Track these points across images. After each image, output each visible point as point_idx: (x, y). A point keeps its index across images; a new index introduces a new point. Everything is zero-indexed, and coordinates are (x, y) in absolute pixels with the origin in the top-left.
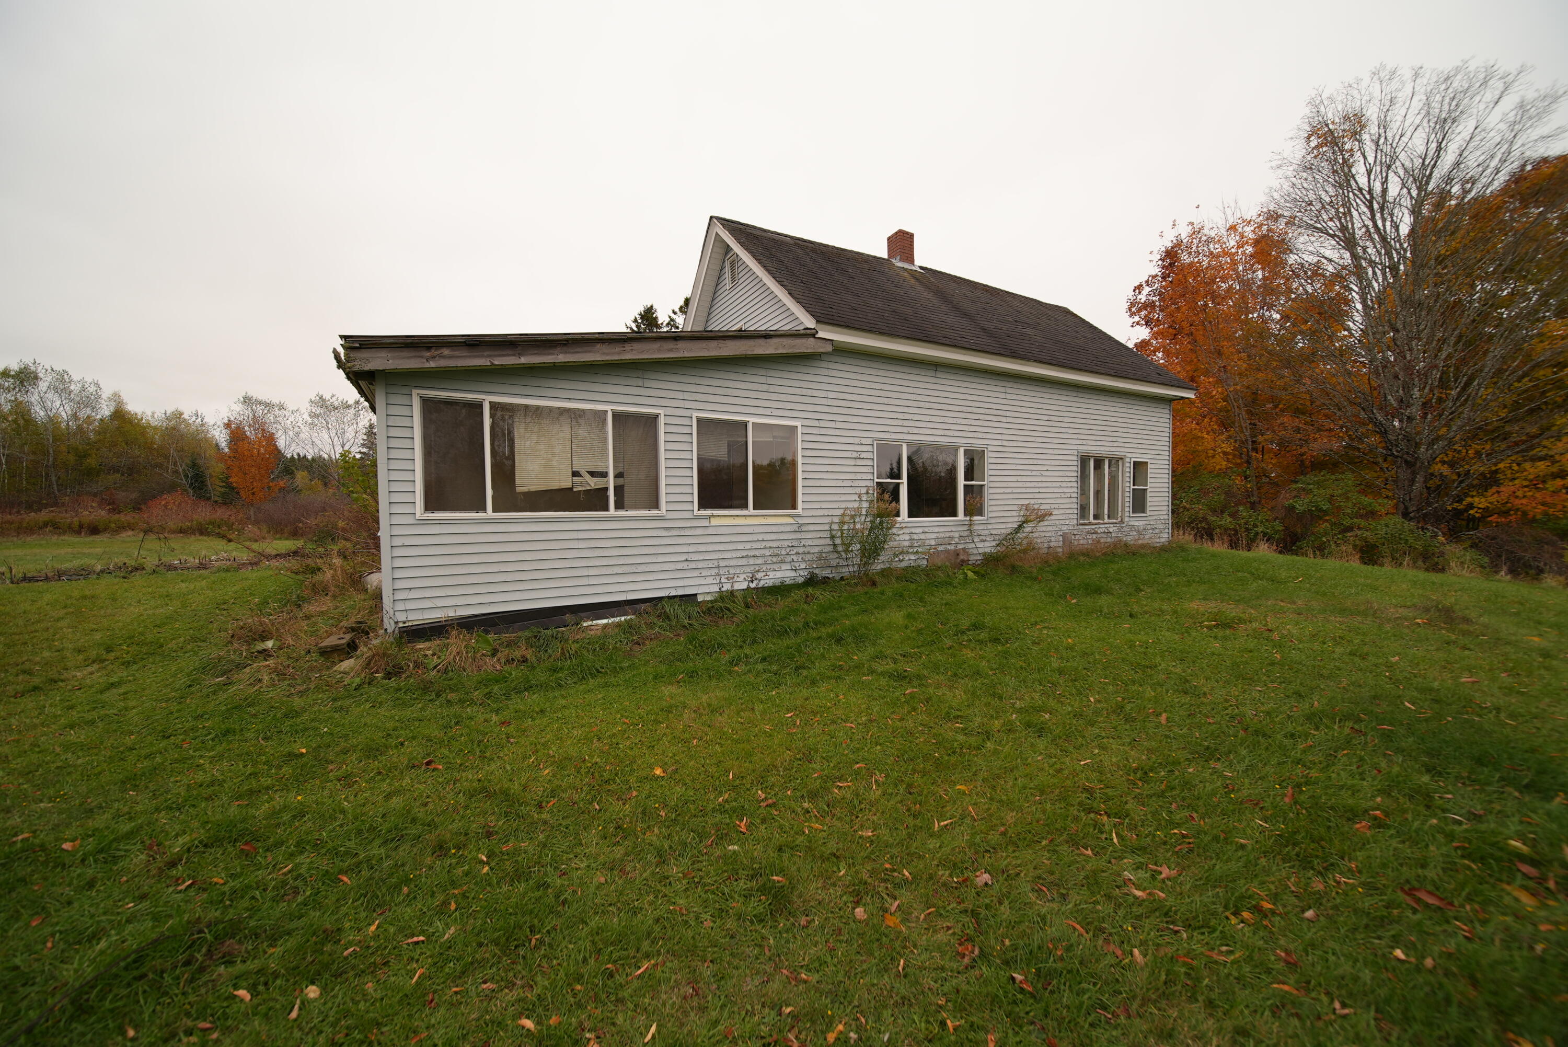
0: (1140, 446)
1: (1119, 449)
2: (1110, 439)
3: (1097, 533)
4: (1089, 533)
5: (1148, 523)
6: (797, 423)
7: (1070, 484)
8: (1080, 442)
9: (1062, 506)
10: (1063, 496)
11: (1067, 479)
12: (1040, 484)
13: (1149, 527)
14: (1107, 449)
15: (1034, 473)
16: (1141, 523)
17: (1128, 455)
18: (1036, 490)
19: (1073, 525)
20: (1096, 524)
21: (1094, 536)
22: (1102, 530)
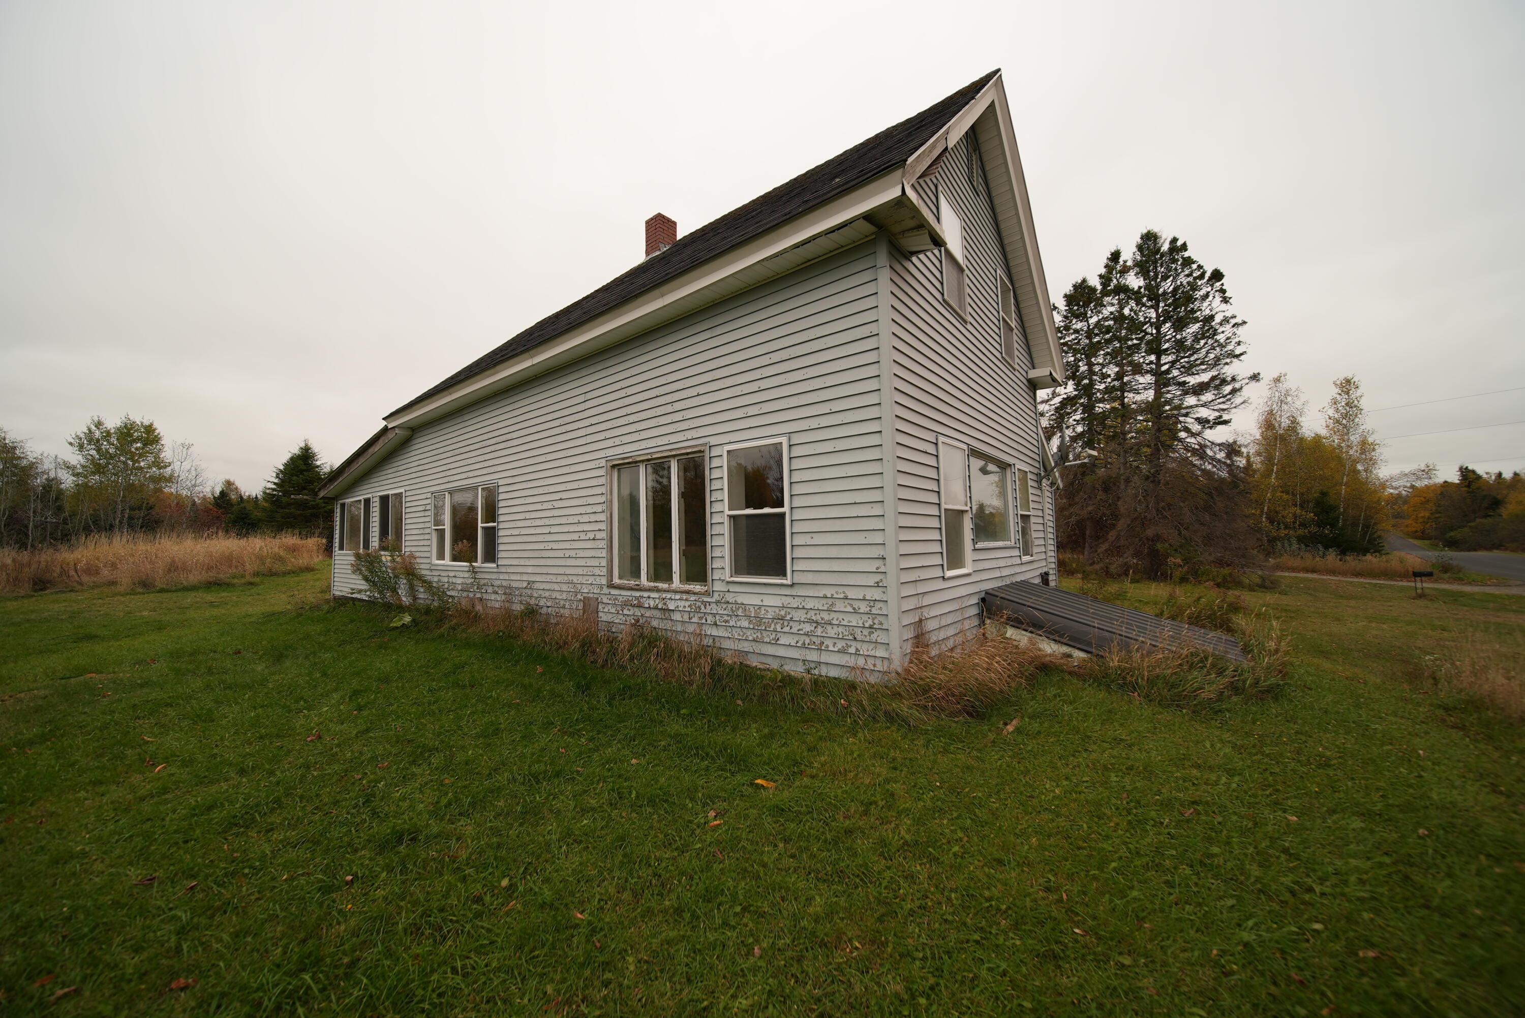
0: (752, 411)
1: (689, 435)
2: (668, 419)
3: (640, 606)
4: (627, 604)
5: (795, 603)
6: (402, 490)
7: (593, 518)
8: (610, 443)
9: (581, 554)
10: (583, 536)
11: (589, 509)
12: (553, 521)
13: (799, 615)
14: (665, 440)
15: (545, 506)
16: (769, 601)
17: (713, 441)
18: (547, 530)
19: (601, 587)
20: (650, 590)
21: (638, 612)
22: (652, 604)
